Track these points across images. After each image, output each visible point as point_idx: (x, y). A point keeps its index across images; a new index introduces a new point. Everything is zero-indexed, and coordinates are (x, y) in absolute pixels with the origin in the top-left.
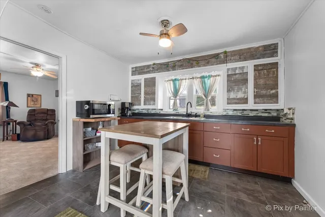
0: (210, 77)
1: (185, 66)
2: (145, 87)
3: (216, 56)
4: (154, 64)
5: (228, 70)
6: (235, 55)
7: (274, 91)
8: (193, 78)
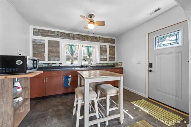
0: (91, 47)
1: (81, 39)
2: (49, 46)
3: (96, 38)
4: (58, 32)
5: (101, 45)
6: (103, 40)
7: (114, 56)
8: (82, 46)
